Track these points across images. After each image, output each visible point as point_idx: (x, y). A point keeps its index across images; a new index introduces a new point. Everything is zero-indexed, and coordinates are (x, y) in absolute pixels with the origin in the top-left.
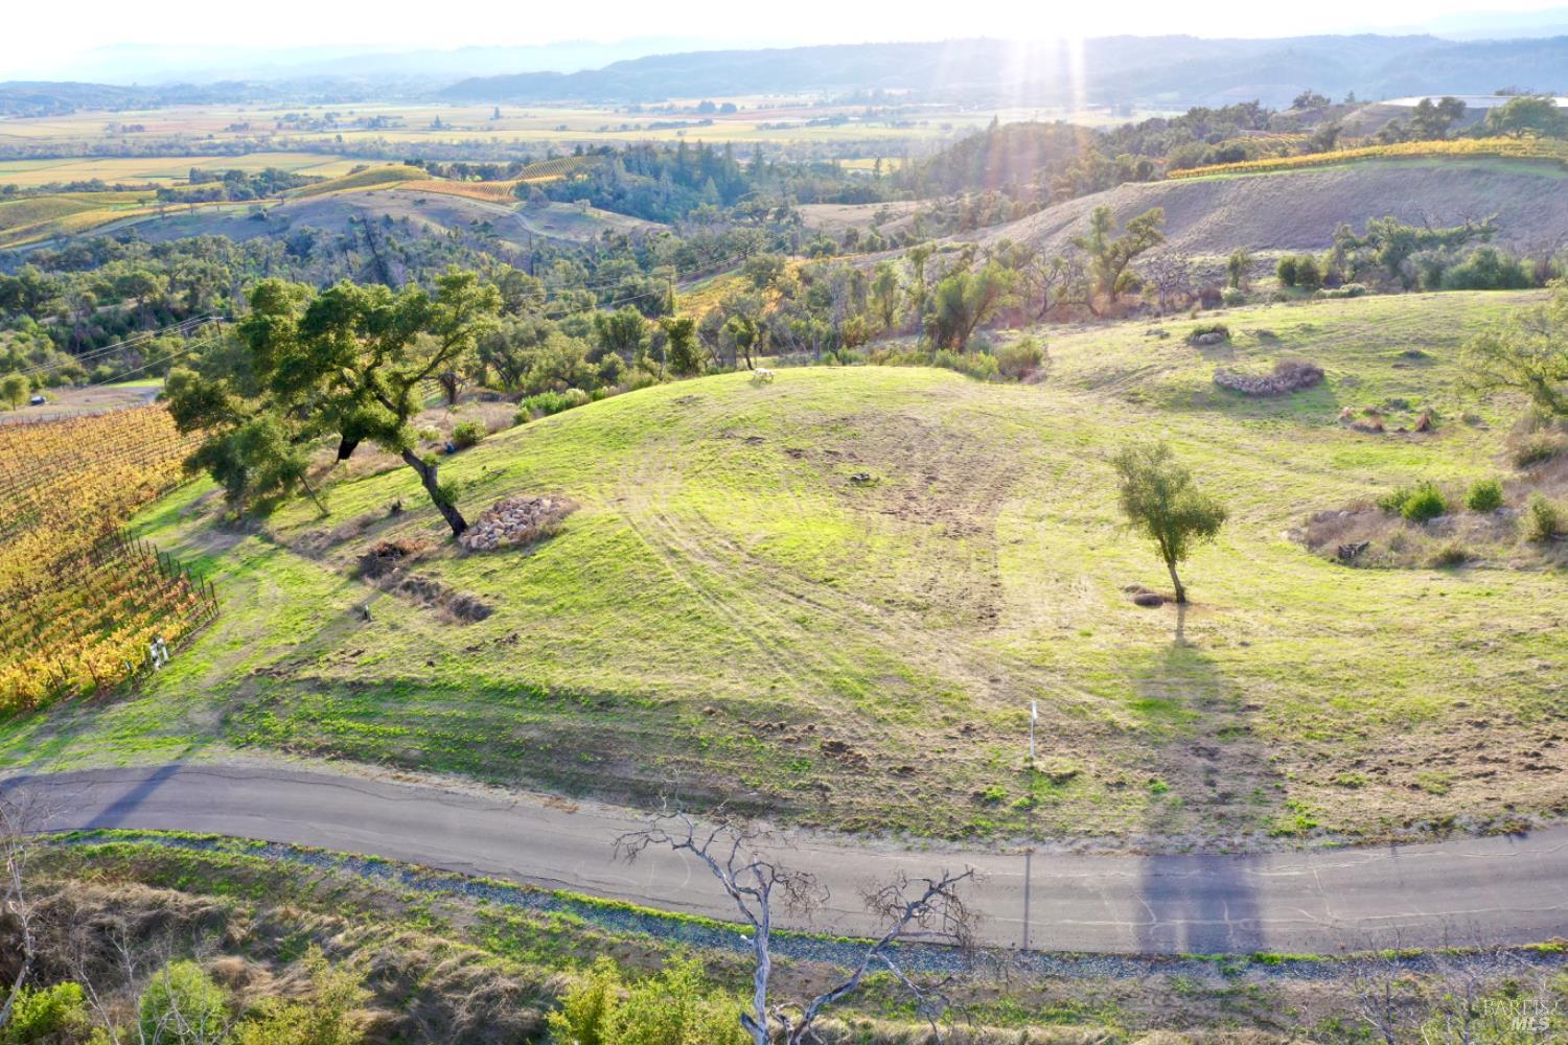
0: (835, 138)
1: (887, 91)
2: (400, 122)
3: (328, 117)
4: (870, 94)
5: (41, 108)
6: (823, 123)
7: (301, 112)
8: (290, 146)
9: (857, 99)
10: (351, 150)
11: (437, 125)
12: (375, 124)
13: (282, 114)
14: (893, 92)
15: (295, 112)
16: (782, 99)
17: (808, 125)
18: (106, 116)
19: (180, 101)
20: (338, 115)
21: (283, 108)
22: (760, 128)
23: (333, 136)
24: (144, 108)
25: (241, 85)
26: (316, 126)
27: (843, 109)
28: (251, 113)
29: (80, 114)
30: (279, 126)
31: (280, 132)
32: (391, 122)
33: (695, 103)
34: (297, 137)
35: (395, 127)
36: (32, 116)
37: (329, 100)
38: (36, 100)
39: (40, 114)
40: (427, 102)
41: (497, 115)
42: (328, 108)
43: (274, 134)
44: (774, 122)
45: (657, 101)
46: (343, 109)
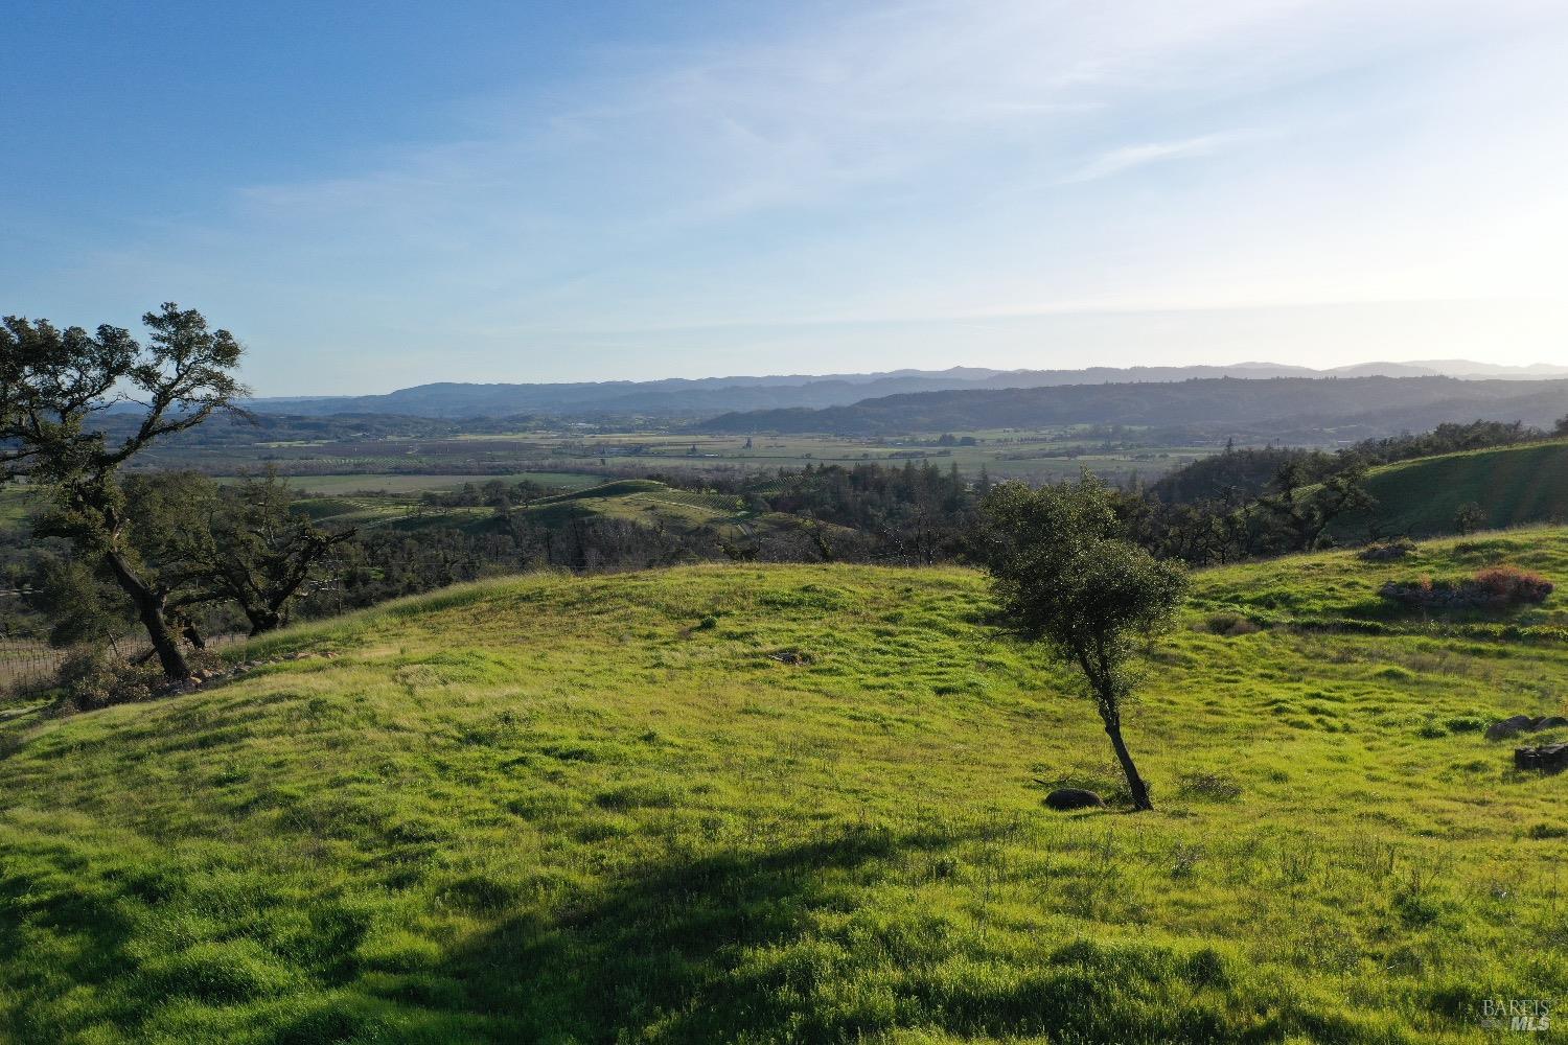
0: (1072, 467)
2: (659, 450)
3: (599, 445)
7: (575, 441)
8: (559, 469)
10: (611, 472)
11: (693, 453)
12: (637, 450)
13: (559, 442)
14: (1134, 428)
15: (569, 440)
16: (1023, 434)
17: (1045, 457)
20: (606, 443)
22: (997, 458)
23: (598, 461)
26: (587, 452)
27: (1081, 443)
32: (650, 450)
33: (936, 437)
34: (567, 462)
35: (655, 453)
40: (687, 434)
41: (749, 445)
42: (600, 437)
43: (548, 458)
45: (900, 435)
46: (611, 438)
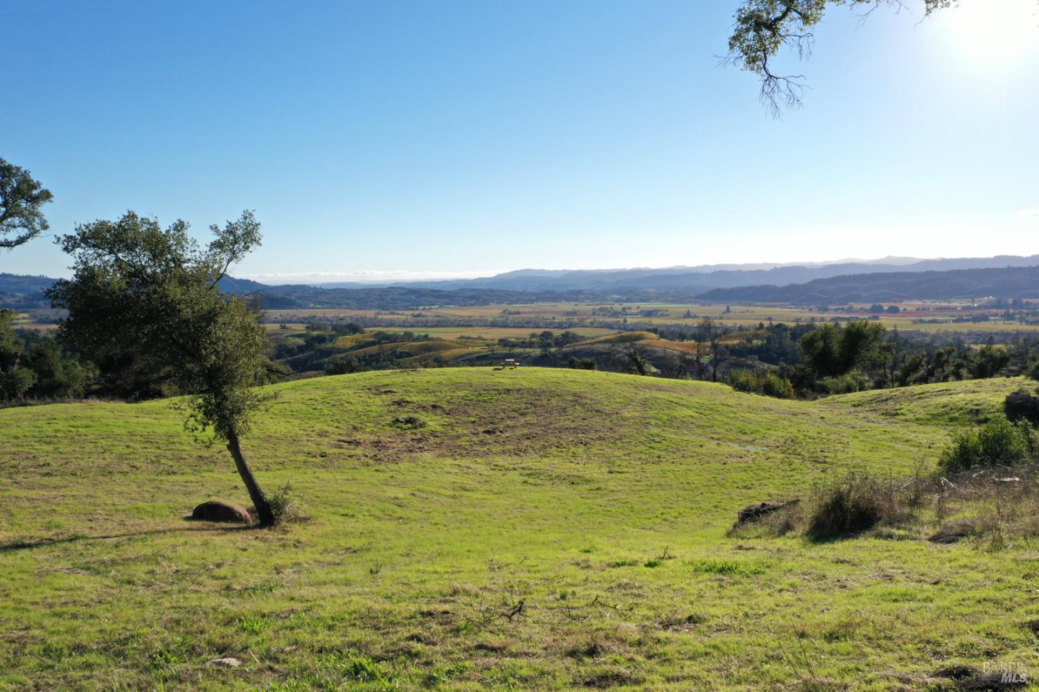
0: (974, 330)
1: (1024, 300)
2: (665, 313)
3: (624, 309)
4: (1011, 302)
5: (472, 302)
6: (968, 320)
7: (609, 307)
8: (595, 325)
9: (998, 305)
10: (630, 327)
11: (688, 315)
12: (649, 314)
13: (598, 307)
15: (604, 306)
17: (954, 321)
18: (504, 306)
19: (546, 299)
20: (630, 309)
21: (600, 304)
22: (915, 322)
24: (525, 303)
25: (580, 292)
26: (615, 314)
27: (985, 312)
28: (582, 307)
29: (492, 305)
30: (594, 314)
31: (593, 317)
32: (659, 313)
33: (868, 306)
34: (601, 320)
35: (662, 315)
36: (467, 306)
37: (628, 301)
38: (472, 298)
39: (472, 305)
40: (685, 303)
41: (728, 311)
42: (626, 305)
43: (589, 318)
44: (927, 319)
45: (841, 304)
46: (634, 305)
